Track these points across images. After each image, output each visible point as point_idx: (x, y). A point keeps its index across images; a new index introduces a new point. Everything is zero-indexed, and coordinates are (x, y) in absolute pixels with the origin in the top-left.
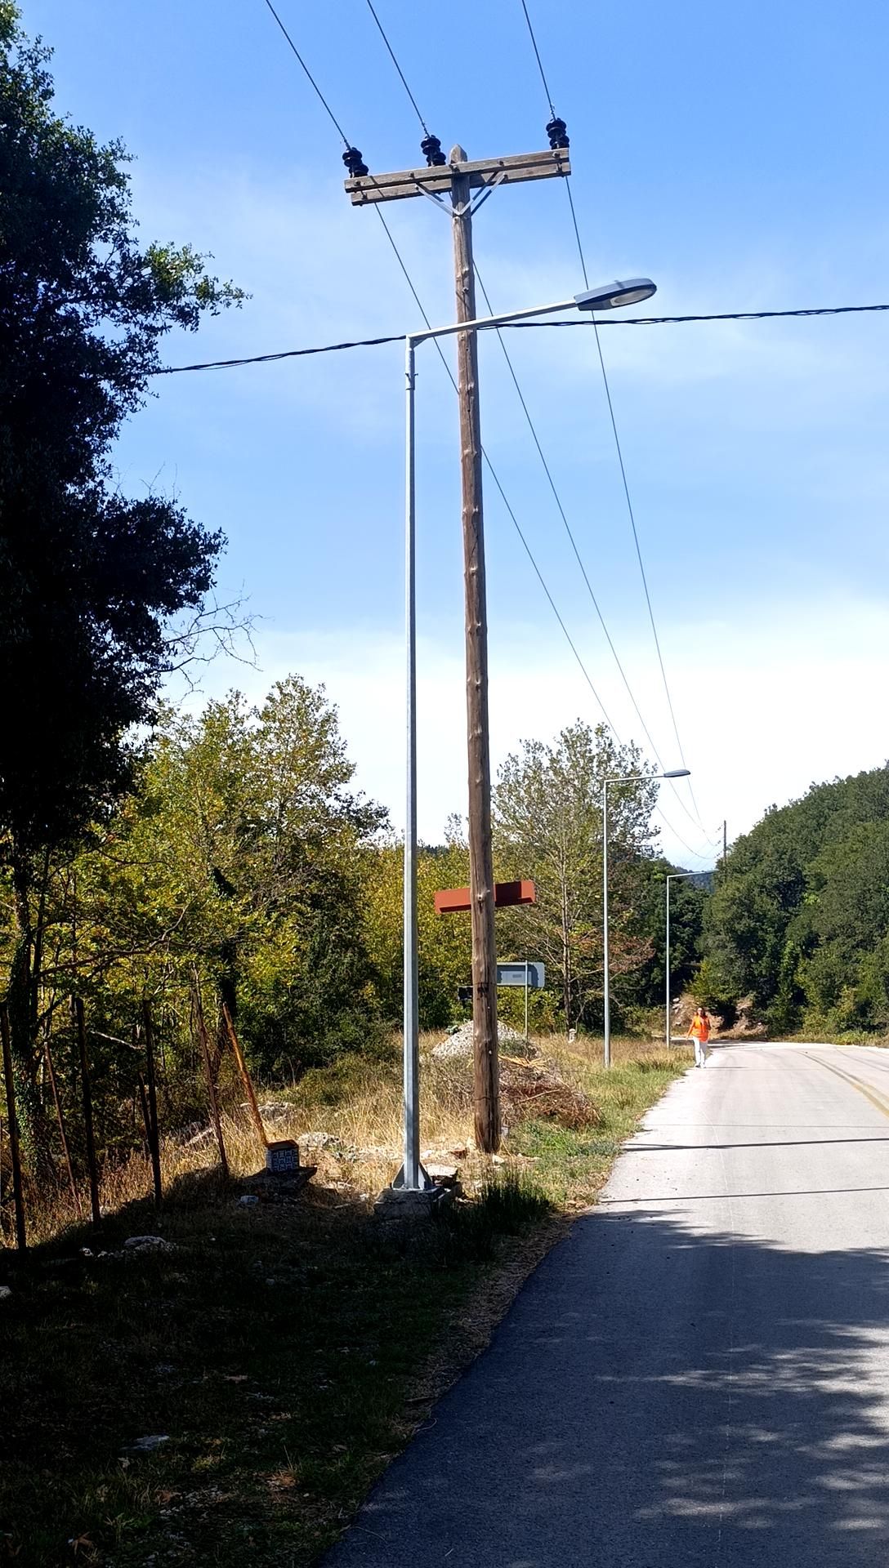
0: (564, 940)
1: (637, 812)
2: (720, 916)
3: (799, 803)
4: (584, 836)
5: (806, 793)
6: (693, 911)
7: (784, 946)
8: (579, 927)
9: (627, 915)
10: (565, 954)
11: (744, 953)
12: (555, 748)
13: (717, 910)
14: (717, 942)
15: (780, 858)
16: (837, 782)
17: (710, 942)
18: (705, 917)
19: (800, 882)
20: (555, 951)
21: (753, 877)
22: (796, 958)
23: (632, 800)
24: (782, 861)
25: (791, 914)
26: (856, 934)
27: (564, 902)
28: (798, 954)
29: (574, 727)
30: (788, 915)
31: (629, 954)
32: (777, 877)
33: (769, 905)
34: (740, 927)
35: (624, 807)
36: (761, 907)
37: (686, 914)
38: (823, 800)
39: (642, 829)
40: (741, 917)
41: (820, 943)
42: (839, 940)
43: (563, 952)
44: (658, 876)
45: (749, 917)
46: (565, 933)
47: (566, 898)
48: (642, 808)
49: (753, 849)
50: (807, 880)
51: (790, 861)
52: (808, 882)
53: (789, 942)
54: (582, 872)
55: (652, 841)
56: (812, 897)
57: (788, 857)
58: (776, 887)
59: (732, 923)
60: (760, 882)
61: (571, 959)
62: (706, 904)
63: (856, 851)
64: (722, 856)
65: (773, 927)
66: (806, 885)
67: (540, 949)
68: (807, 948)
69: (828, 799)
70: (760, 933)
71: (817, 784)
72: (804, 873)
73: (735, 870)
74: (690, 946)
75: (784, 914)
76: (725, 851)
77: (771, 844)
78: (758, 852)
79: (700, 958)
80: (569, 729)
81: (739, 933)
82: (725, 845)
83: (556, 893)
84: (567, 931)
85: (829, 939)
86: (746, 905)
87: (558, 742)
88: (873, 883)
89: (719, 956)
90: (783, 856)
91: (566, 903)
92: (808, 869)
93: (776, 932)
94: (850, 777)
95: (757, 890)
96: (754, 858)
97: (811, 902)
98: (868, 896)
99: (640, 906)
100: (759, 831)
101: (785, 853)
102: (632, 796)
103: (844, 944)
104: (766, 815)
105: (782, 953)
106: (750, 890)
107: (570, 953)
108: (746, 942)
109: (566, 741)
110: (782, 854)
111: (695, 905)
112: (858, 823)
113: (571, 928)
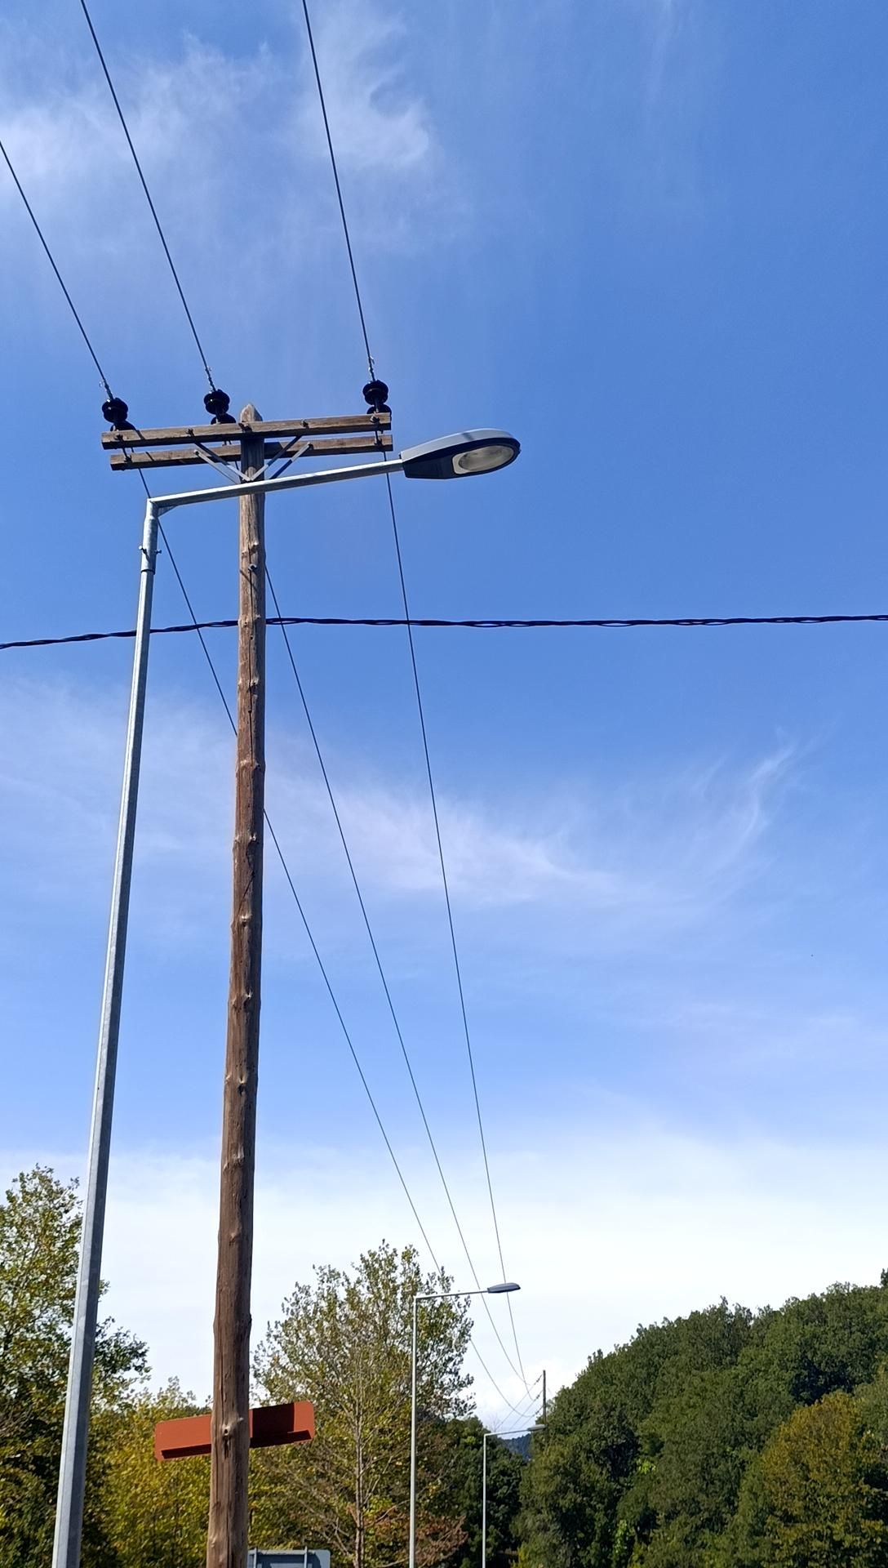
0: (358, 1522)
1: (447, 1357)
2: (542, 1489)
3: (626, 1350)
4: (385, 1385)
5: (633, 1337)
6: (509, 1483)
7: (615, 1528)
8: (376, 1503)
9: (434, 1488)
10: (357, 1540)
11: (569, 1536)
12: (354, 1276)
13: (538, 1481)
14: (537, 1524)
15: (609, 1416)
16: (666, 1324)
17: (529, 1522)
18: (522, 1490)
19: (632, 1445)
20: (345, 1537)
21: (578, 1439)
22: (629, 1543)
23: (441, 1340)
24: (611, 1420)
25: (623, 1486)
26: (700, 1510)
27: (359, 1471)
28: (632, 1538)
29: (377, 1250)
30: (618, 1487)
31: (435, 1539)
32: (605, 1439)
33: (596, 1474)
34: (565, 1503)
35: (432, 1349)
36: (589, 1477)
37: (501, 1487)
38: (652, 1346)
39: (452, 1377)
40: (565, 1490)
41: (659, 1523)
42: (681, 1518)
43: (355, 1538)
44: (470, 1439)
45: (575, 1491)
46: (358, 1512)
47: (362, 1465)
48: (452, 1351)
49: (578, 1403)
50: (639, 1442)
51: (621, 1418)
52: (640, 1446)
53: (621, 1522)
54: (382, 1431)
55: (463, 1394)
56: (646, 1464)
57: (617, 1414)
58: (604, 1452)
59: (555, 1498)
60: (587, 1445)
61: (365, 1546)
62: (524, 1475)
63: (694, 1406)
64: (541, 1412)
65: (603, 1503)
66: (639, 1449)
67: (327, 1534)
68: (643, 1529)
69: (659, 1345)
70: (588, 1511)
71: (644, 1327)
72: (636, 1434)
73: (558, 1431)
74: (505, 1530)
75: (614, 1486)
76: (545, 1408)
77: (598, 1398)
78: (583, 1408)
79: (516, 1545)
80: (372, 1252)
81: (564, 1510)
82: (544, 1399)
83: (349, 1459)
84: (361, 1509)
85: (668, 1517)
86: (570, 1473)
87: (357, 1269)
88: (717, 1446)
89: (540, 1541)
90: (612, 1413)
91: (362, 1471)
92: (643, 1427)
93: (606, 1509)
94: (679, 1319)
95: (583, 1455)
96: (579, 1416)
97: (645, 1470)
98: (712, 1461)
99: (448, 1477)
100: (584, 1381)
101: (614, 1409)
102: (442, 1336)
103: (686, 1524)
104: (590, 1363)
105: (614, 1537)
106: (576, 1456)
107: (365, 1540)
108: (572, 1523)
109: (367, 1267)
110: (611, 1411)
111: (510, 1475)
112: (694, 1372)
113: (366, 1505)
